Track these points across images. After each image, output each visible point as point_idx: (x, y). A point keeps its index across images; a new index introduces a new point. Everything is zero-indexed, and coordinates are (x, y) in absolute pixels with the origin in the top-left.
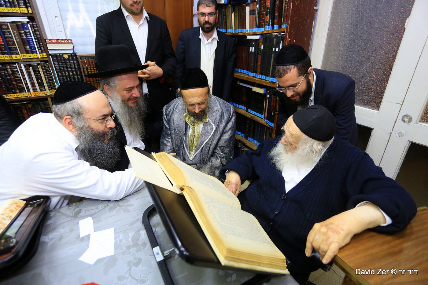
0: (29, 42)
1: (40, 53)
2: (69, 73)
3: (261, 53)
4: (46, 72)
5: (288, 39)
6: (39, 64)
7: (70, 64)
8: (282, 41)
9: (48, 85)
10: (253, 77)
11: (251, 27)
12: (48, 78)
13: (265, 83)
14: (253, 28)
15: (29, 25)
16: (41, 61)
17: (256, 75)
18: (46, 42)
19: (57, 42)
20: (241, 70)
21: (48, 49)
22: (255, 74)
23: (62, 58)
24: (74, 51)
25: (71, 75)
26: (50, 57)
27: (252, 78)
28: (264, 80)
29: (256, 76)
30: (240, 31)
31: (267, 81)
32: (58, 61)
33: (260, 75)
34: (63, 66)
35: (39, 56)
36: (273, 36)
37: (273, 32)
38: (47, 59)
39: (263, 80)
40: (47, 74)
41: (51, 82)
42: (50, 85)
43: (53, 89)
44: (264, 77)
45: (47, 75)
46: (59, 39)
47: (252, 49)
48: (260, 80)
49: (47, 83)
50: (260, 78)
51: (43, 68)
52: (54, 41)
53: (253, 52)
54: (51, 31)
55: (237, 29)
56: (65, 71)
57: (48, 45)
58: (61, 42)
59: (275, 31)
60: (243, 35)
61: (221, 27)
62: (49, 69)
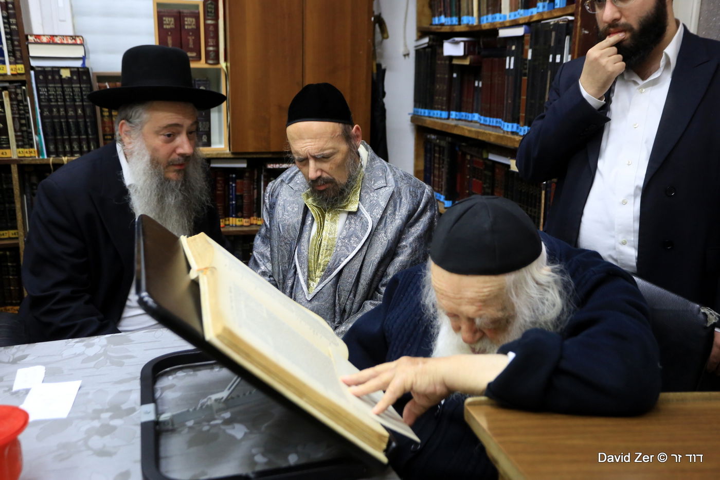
1: (11, 63)
2: (66, 111)
3: (527, 71)
4: (18, 105)
5: (581, 30)
6: (4, 89)
7: (73, 91)
8: (567, 38)
9: (16, 136)
10: (513, 133)
11: (514, 8)
12: (20, 119)
14: (516, 10)
16: (11, 82)
17: (518, 128)
18: (27, 39)
19: (52, 41)
20: (492, 119)
21: (31, 54)
22: (515, 125)
23: (57, 77)
24: (84, 63)
25: (71, 117)
26: (32, 72)
27: (510, 136)
29: (518, 131)
30: (487, 21)
32: (47, 82)
34: (57, 95)
35: (8, 69)
36: (551, 25)
37: (552, 16)
38: (23, 78)
40: (19, 110)
41: (24, 128)
42: (22, 136)
43: (26, 144)
45: (19, 114)
46: (56, 36)
47: (510, 63)
49: (15, 131)
51: (13, 96)
52: (44, 39)
53: (512, 70)
54: (42, 18)
55: (484, 15)
56: (58, 107)
57: (31, 47)
58: (59, 42)
59: (555, 15)
60: (492, 27)
61: (449, 12)
62: (26, 100)
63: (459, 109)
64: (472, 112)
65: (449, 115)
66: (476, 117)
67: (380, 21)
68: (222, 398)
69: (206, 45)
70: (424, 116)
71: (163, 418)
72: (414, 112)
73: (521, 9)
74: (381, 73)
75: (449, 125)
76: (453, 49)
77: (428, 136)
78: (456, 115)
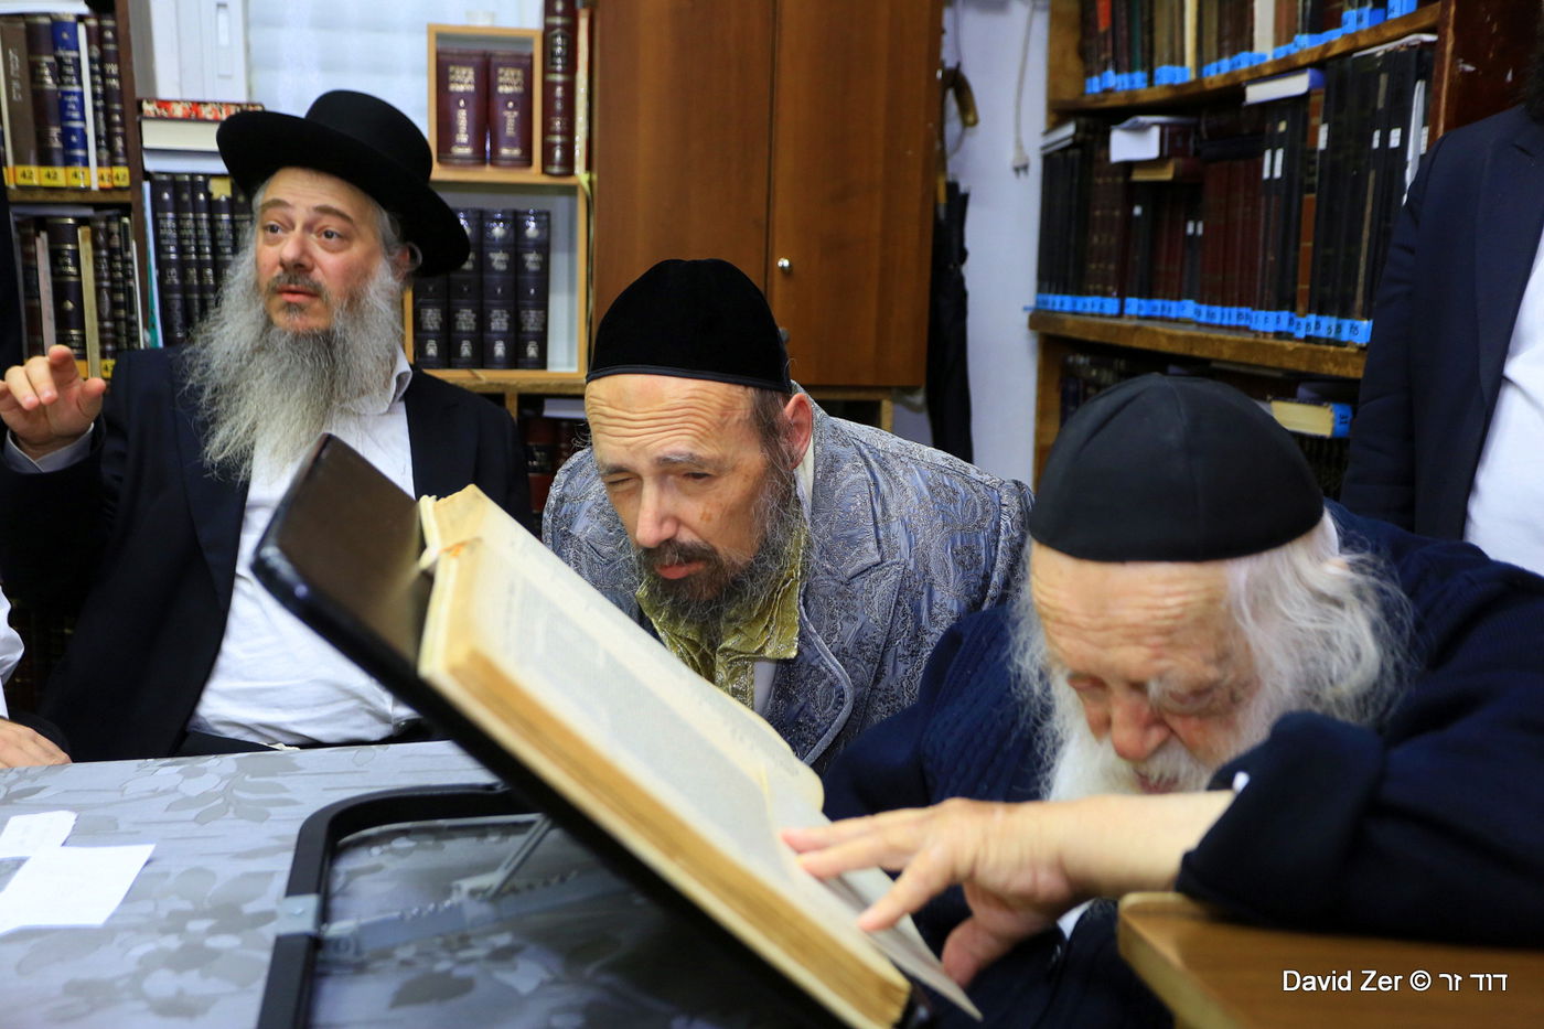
0: (63, 106)
1: (100, 164)
3: (1316, 179)
4: (111, 259)
5: (1453, 64)
6: (81, 221)
8: (1420, 87)
9: (102, 330)
10: (1278, 335)
11: (1284, 35)
12: (112, 291)
13: (1337, 364)
14: (1290, 39)
15: (81, 30)
16: (98, 206)
17: (1291, 321)
18: (140, 110)
19: (193, 114)
20: (1227, 310)
21: (147, 143)
22: (1285, 315)
23: (202, 198)
28: (1328, 342)
29: (1293, 329)
30: (1218, 72)
31: (1344, 344)
32: (179, 208)
33: (1312, 318)
34: (198, 239)
35: (93, 177)
36: (1378, 60)
37: (1378, 39)
38: (127, 198)
39: (1324, 347)
40: (112, 270)
41: (121, 313)
42: (114, 331)
44: (1327, 325)
45: (111, 279)
46: (205, 103)
47: (1273, 164)
48: (1312, 346)
49: (101, 319)
50: (1308, 339)
51: (101, 239)
52: (178, 111)
53: (1278, 180)
54: (181, 71)
55: (1210, 62)
56: (201, 265)
57: (147, 127)
58: (210, 117)
59: (1389, 34)
60: (1229, 82)
61: (1125, 60)
62: (128, 248)
63: (1148, 292)
64: (1179, 298)
65: (1122, 307)
66: (1189, 308)
67: (957, 82)
68: (489, 888)
69: (547, 130)
70: (1061, 312)
71: (336, 929)
72: (1037, 302)
73: (1303, 32)
74: (958, 202)
75: (1120, 328)
76: (1131, 145)
77: (1071, 359)
78: (1140, 307)
